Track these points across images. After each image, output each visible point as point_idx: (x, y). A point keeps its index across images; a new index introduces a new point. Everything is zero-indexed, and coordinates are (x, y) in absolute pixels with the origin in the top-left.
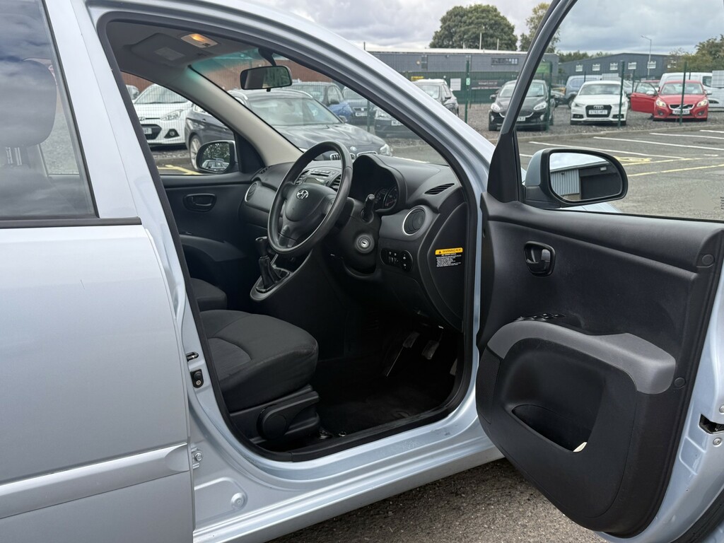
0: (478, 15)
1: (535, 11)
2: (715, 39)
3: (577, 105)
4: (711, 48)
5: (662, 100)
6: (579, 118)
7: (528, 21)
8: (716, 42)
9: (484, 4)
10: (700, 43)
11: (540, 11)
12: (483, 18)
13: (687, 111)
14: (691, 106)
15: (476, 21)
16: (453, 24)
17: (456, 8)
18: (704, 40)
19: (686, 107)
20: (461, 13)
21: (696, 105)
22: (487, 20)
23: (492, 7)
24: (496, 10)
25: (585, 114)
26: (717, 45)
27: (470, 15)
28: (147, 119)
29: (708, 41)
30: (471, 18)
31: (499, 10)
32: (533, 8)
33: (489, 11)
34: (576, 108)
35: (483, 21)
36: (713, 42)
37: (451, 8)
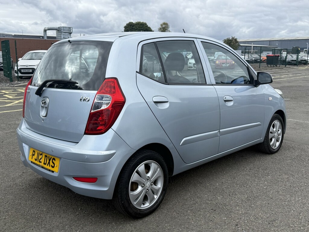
0: (139, 26)
1: (161, 25)
2: (230, 38)
3: (190, 63)
4: (228, 41)
5: (218, 61)
6: (191, 68)
7: (159, 29)
8: (230, 39)
9: (142, 22)
10: (224, 40)
11: (163, 25)
12: (141, 27)
13: (228, 65)
14: (229, 64)
15: (139, 28)
16: (130, 29)
17: (130, 23)
18: (226, 38)
19: (227, 64)
20: (132, 25)
21: (231, 63)
22: (143, 28)
23: (145, 23)
24: (146, 24)
25: (193, 66)
26: (230, 40)
27: (136, 26)
28: (29, 66)
29: (227, 39)
30: (136, 27)
31: (147, 24)
32: (160, 24)
33: (143, 25)
34: (190, 64)
35: (141, 28)
36: (229, 39)
37: (128, 23)
